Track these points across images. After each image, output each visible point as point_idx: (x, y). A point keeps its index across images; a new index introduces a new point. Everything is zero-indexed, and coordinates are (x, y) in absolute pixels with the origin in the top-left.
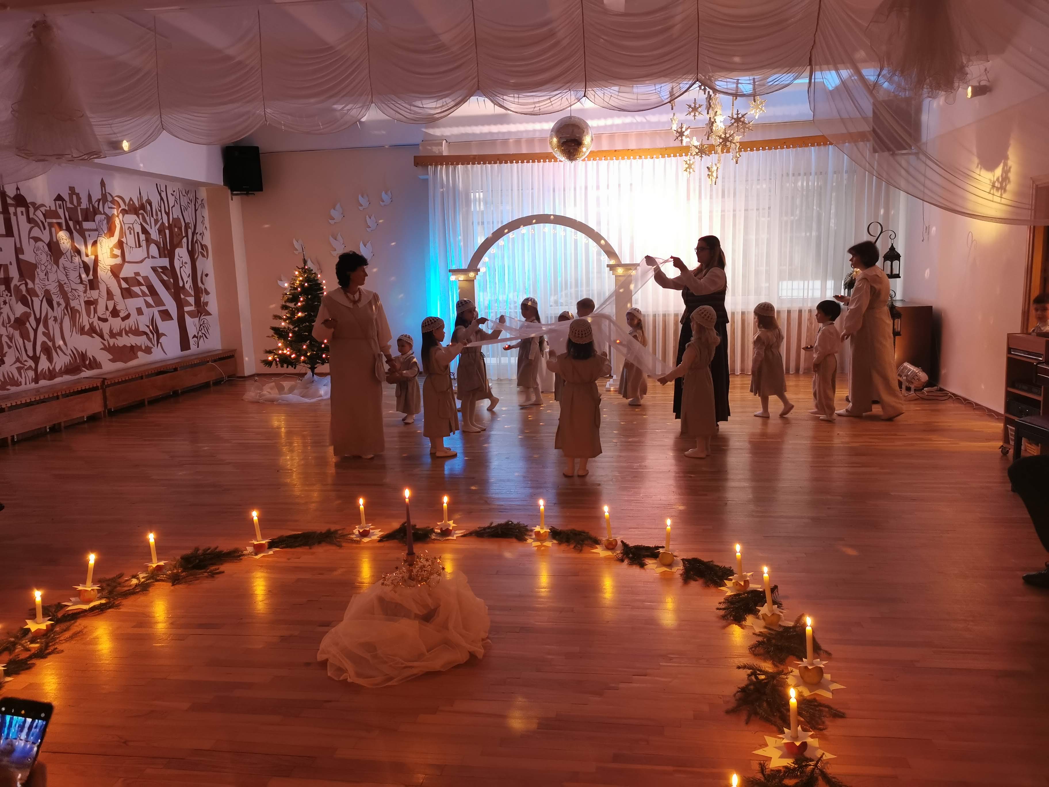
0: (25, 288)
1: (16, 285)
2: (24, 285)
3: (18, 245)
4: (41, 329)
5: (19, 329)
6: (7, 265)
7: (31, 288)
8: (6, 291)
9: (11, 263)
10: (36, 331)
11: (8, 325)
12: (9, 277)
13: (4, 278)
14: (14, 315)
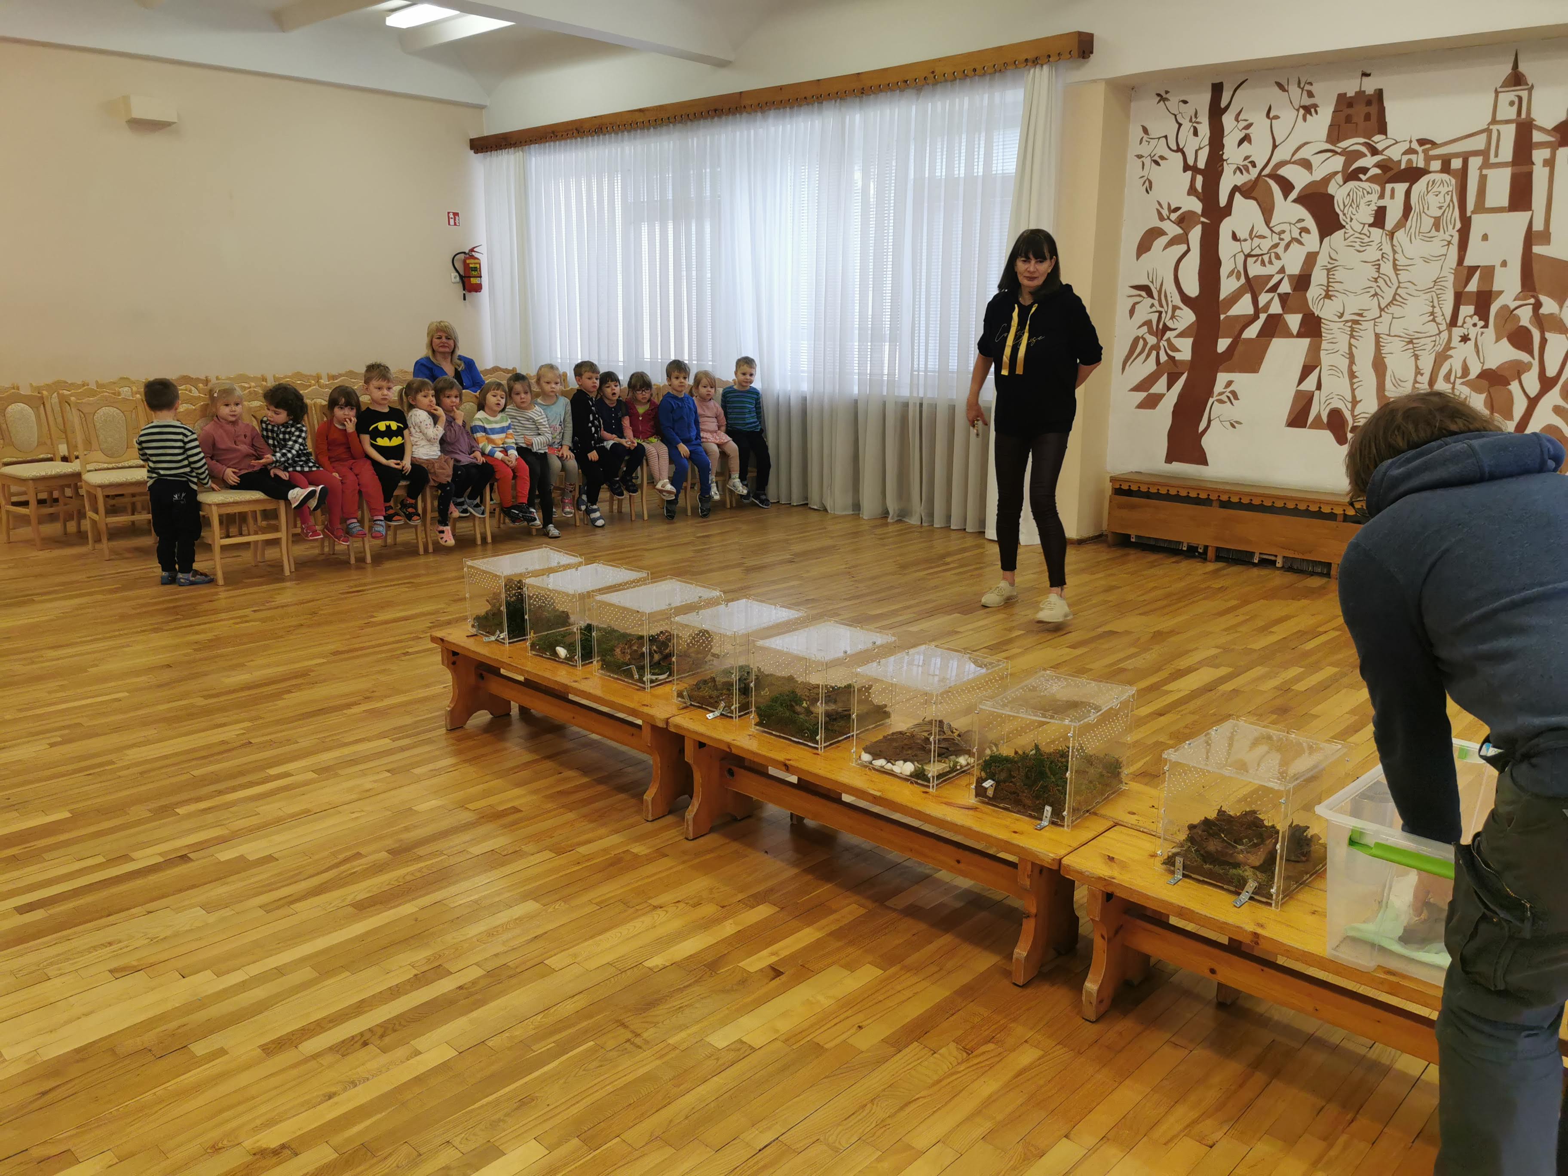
0: (1530, 313)
1: (1505, 307)
2: (1531, 306)
3: (1538, 226)
4: (1554, 397)
5: (1489, 393)
6: (1493, 267)
7: (1552, 314)
8: (1476, 318)
9: (1504, 264)
10: (1533, 403)
11: (1459, 381)
12: (1491, 291)
13: (1479, 294)
14: (1483, 363)
